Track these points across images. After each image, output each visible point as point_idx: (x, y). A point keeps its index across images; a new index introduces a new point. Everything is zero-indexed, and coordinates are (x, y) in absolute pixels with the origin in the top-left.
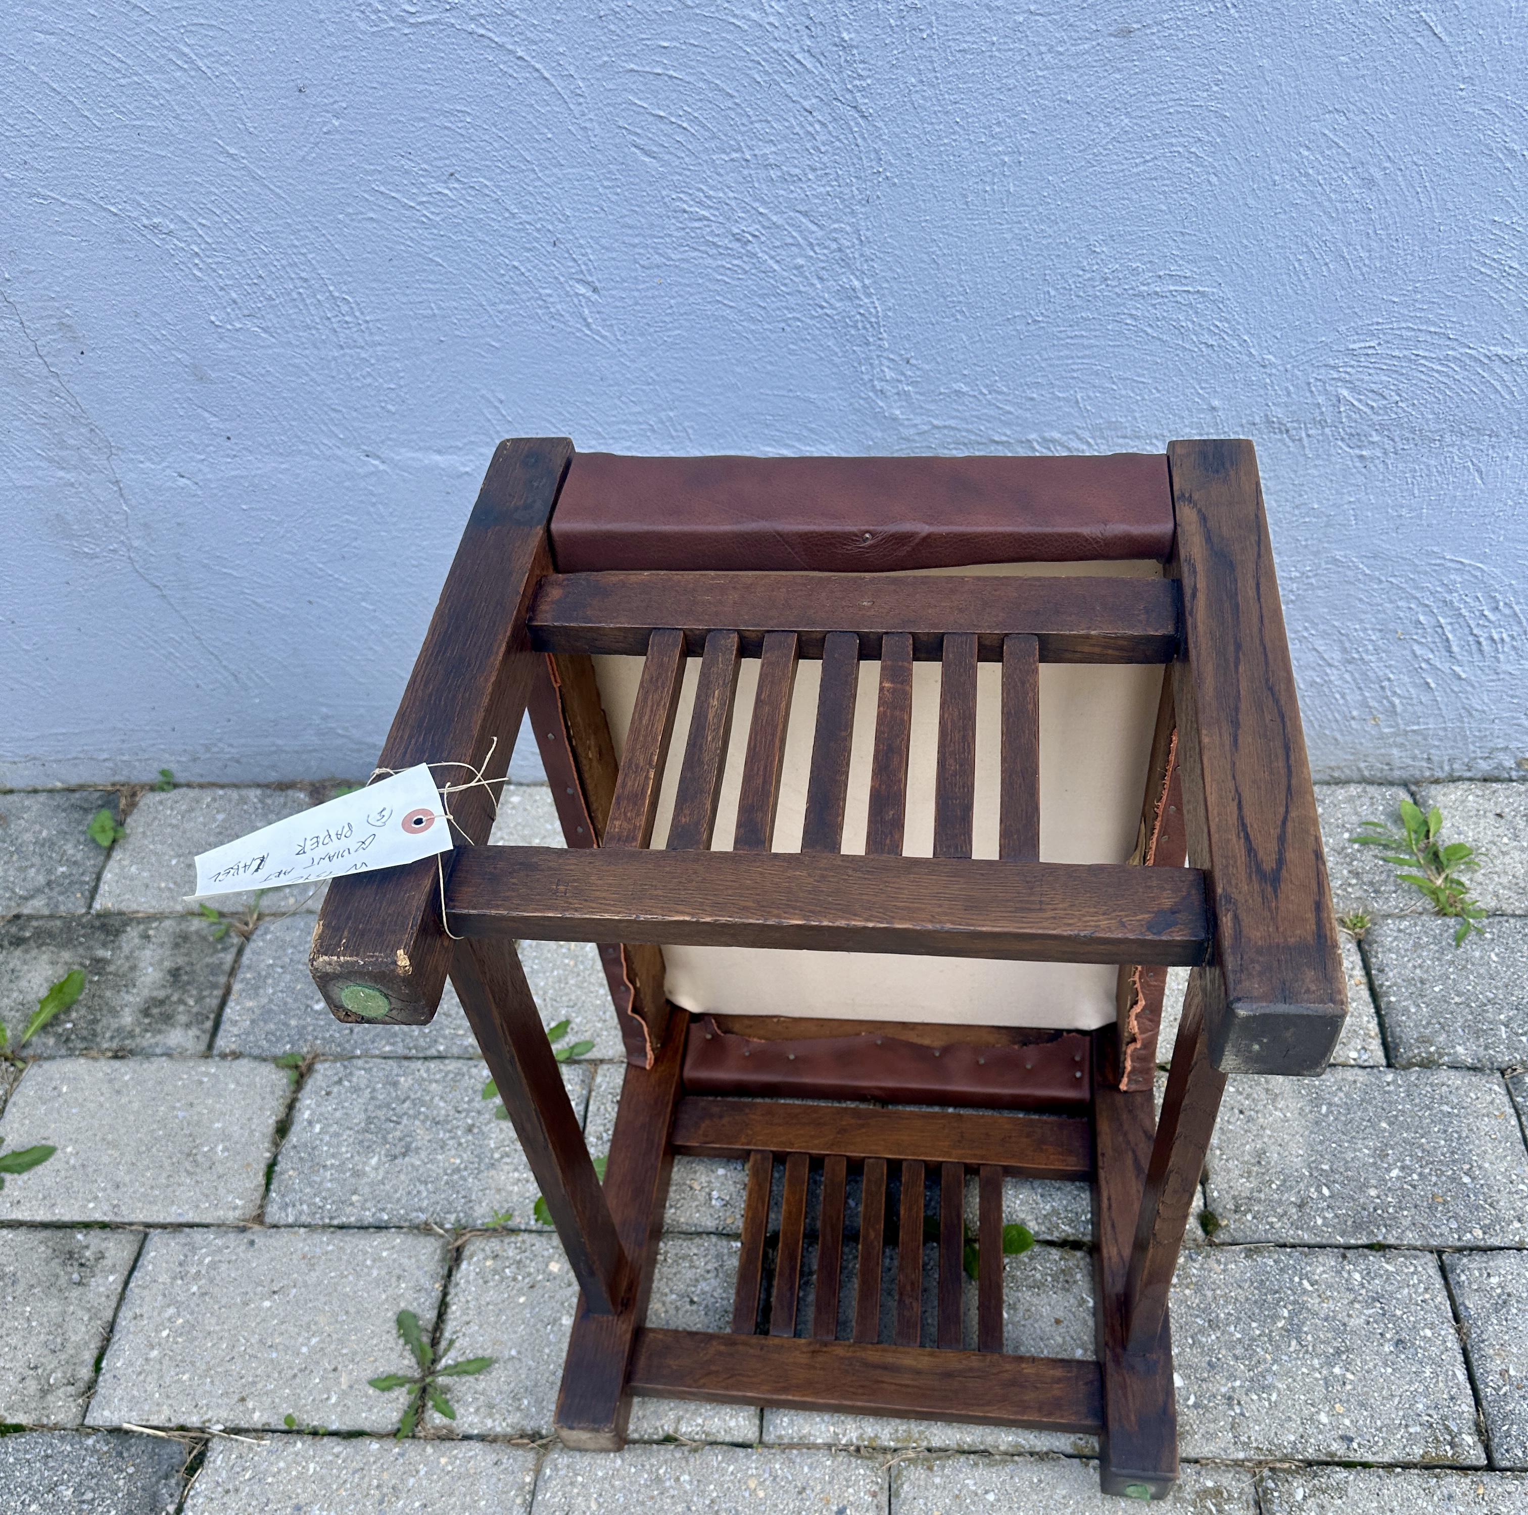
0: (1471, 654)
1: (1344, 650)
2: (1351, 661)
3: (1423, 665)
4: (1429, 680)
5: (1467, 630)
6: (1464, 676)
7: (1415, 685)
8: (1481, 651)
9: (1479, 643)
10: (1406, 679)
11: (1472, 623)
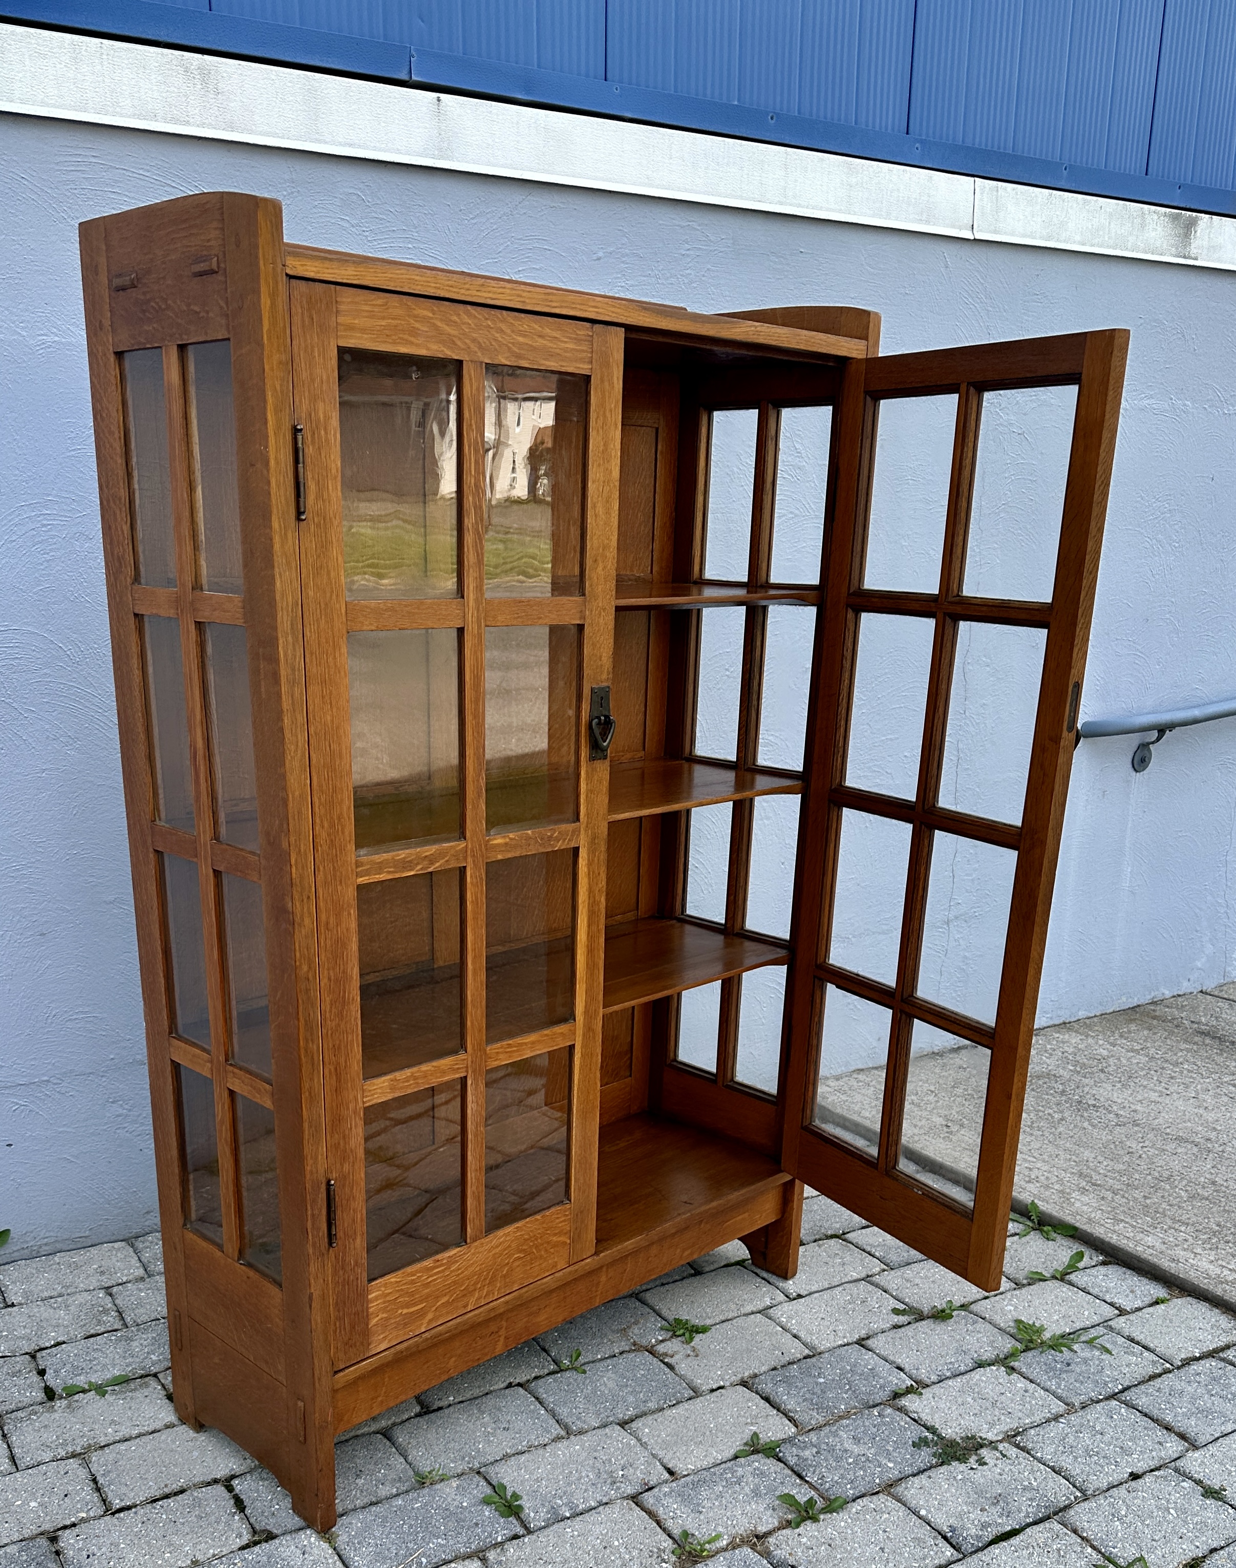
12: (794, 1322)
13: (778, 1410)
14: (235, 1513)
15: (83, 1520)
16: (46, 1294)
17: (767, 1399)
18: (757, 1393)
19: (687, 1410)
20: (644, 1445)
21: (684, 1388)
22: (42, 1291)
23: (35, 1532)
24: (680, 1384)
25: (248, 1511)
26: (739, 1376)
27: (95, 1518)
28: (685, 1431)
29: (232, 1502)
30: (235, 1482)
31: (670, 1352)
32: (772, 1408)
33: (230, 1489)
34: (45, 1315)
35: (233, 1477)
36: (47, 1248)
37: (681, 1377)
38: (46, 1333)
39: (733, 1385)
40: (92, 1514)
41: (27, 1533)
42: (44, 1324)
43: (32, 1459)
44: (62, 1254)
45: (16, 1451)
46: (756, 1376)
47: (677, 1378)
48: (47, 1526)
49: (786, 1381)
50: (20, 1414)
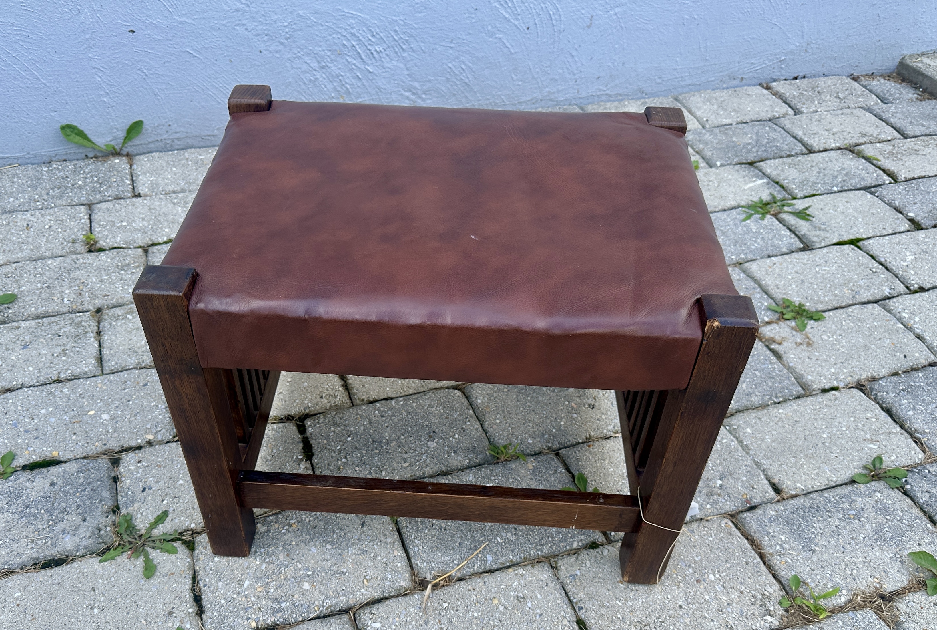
0: (371, 60)
1: (319, 62)
2: (323, 68)
3: (353, 67)
4: (358, 74)
5: (365, 48)
6: (371, 71)
7: (354, 78)
8: (374, 57)
9: (372, 53)
10: (348, 75)
11: (366, 43)
12: (917, 319)
13: (902, 427)
14: (301, 460)
15: (150, 443)
16: (170, 188)
17: (888, 411)
18: (876, 400)
19: (796, 411)
20: (746, 448)
21: (793, 384)
22: (167, 185)
23: (100, 450)
24: (788, 378)
25: (315, 460)
26: (856, 377)
27: (160, 443)
28: (793, 438)
29: (301, 445)
30: (308, 422)
31: (777, 338)
32: (894, 424)
33: (302, 429)
34: (165, 210)
35: (307, 416)
36: (178, 143)
37: (789, 368)
38: (161, 228)
39: (848, 387)
40: (159, 437)
41: (91, 449)
42: (161, 219)
43: (117, 363)
44: (193, 150)
45: (105, 352)
46: (873, 379)
47: (785, 371)
48: (114, 445)
49: (909, 390)
50: (118, 311)
